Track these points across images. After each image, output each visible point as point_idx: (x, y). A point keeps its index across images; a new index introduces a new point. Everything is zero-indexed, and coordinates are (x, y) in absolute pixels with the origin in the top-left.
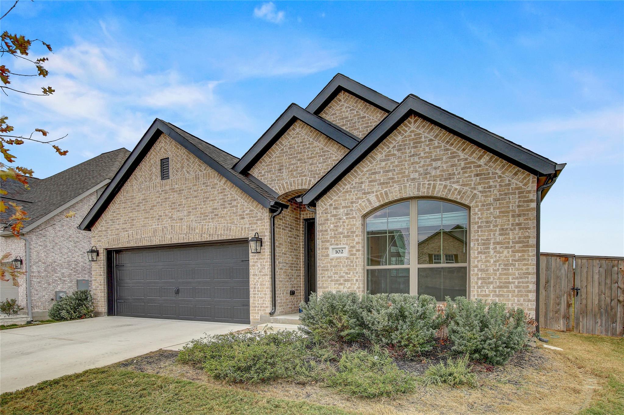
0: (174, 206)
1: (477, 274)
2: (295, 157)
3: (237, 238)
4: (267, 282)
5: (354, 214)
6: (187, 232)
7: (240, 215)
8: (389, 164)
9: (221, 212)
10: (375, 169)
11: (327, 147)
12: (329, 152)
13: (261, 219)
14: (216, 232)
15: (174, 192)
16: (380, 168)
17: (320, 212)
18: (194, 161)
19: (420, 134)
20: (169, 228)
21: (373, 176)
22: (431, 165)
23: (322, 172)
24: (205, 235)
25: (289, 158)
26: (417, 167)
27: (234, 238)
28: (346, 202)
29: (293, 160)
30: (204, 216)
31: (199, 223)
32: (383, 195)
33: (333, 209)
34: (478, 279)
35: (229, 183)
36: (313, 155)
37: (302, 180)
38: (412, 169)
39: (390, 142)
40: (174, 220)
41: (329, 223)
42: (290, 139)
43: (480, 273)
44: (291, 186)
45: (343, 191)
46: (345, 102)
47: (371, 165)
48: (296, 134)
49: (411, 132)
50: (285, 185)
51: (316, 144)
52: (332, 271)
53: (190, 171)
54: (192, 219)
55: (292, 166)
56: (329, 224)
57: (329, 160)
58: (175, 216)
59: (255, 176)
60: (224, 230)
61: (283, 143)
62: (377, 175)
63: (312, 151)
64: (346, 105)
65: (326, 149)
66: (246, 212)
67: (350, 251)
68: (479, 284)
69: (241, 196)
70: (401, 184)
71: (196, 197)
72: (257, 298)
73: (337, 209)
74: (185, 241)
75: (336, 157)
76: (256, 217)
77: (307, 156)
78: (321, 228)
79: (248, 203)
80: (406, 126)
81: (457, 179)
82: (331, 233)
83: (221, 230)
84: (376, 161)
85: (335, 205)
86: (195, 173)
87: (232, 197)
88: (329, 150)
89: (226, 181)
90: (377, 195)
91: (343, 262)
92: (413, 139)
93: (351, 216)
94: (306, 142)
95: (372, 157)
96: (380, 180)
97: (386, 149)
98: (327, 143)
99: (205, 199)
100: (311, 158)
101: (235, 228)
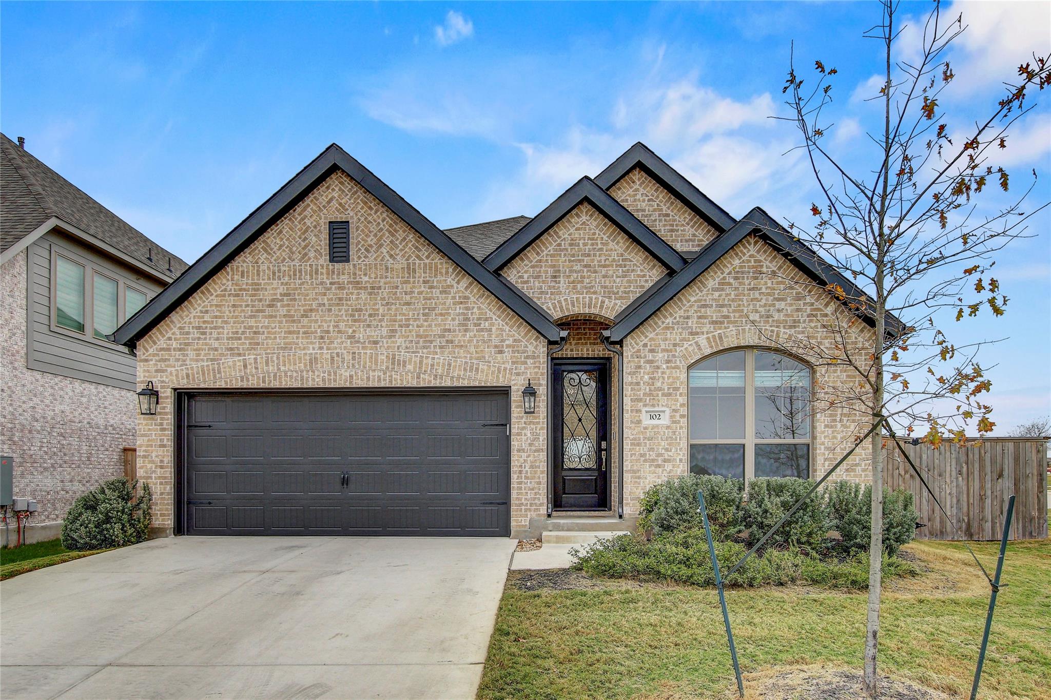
0: (360, 315)
1: (824, 454)
2: (579, 261)
3: (489, 385)
4: (541, 462)
5: (678, 362)
6: (387, 368)
7: (496, 346)
8: (723, 297)
9: (459, 337)
10: (705, 300)
11: (629, 254)
12: (631, 261)
13: (534, 357)
14: (448, 373)
15: (360, 288)
16: (712, 299)
17: (630, 354)
18: (405, 239)
19: (760, 261)
20: (348, 357)
21: (703, 310)
22: (774, 305)
23: (622, 291)
24: (426, 377)
25: (570, 261)
26: (758, 306)
27: (483, 385)
28: (667, 342)
29: (577, 265)
30: (425, 342)
31: (413, 352)
32: (716, 339)
33: (649, 352)
34: (825, 460)
35: (476, 288)
36: (607, 263)
37: (591, 299)
38: (751, 307)
39: (725, 266)
40: (358, 342)
41: (642, 372)
42: (572, 230)
43: (827, 453)
44: (574, 306)
45: (663, 326)
46: (640, 185)
47: (700, 294)
48: (582, 225)
49: (750, 256)
50: (564, 304)
51: (612, 245)
52: (646, 446)
53: (397, 255)
54: (398, 344)
55: (575, 275)
56: (642, 375)
57: (632, 274)
58: (361, 335)
59: (512, 281)
60: (465, 370)
61: (561, 233)
62: (708, 309)
63: (605, 256)
64: (642, 191)
65: (626, 255)
66: (507, 342)
67: (671, 417)
68: (826, 467)
69: (498, 313)
70: (738, 326)
71: (408, 304)
72: (525, 489)
73: (654, 352)
74: (382, 384)
75: (642, 271)
76: (525, 353)
77: (598, 261)
78: (630, 379)
79: (512, 327)
80: (745, 247)
81: (803, 328)
82: (645, 389)
83: (460, 370)
84: (706, 289)
85: (651, 346)
86: (407, 260)
87: (481, 314)
88: (632, 259)
89: (471, 284)
90: (708, 338)
91: (662, 433)
92: (753, 267)
93: (673, 365)
94: (597, 240)
95: (702, 283)
96: (712, 317)
97: (719, 273)
98: (628, 248)
99: (427, 311)
100: (604, 266)
101: (485, 367)
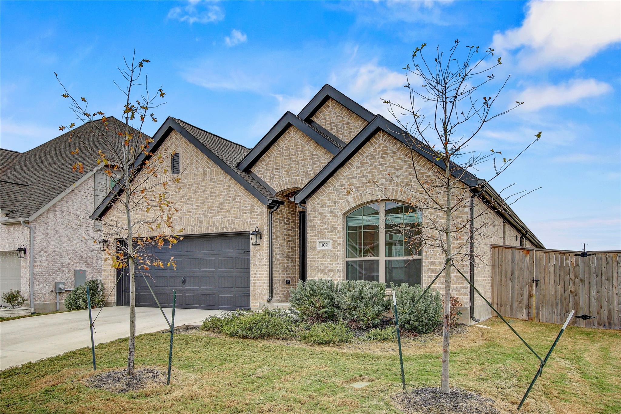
0: (184, 199)
1: (428, 266)
2: (290, 158)
3: (240, 231)
4: (265, 271)
5: (337, 212)
6: (195, 224)
7: (243, 210)
8: (363, 171)
9: (226, 207)
10: (352, 174)
11: (316, 151)
12: (318, 155)
13: (261, 215)
14: (221, 225)
15: (184, 186)
16: (357, 173)
17: (310, 209)
18: (202, 158)
19: (386, 147)
20: (179, 220)
21: (351, 180)
22: (395, 173)
23: (312, 173)
24: (212, 228)
25: (285, 159)
26: (384, 175)
27: (237, 231)
28: (330, 201)
29: (289, 161)
30: (211, 210)
31: (206, 216)
32: (358, 197)
33: (320, 208)
34: (429, 269)
35: (233, 181)
36: (305, 158)
37: (296, 179)
38: (380, 176)
39: (364, 152)
40: (183, 212)
41: (317, 220)
42: (286, 142)
44: (287, 184)
45: (328, 192)
47: (349, 171)
48: (291, 138)
49: (380, 144)
50: (281, 183)
51: (307, 147)
52: (319, 262)
53: (199, 167)
54: (200, 212)
55: (288, 166)
56: (316, 221)
57: (318, 163)
58: (184, 209)
59: (256, 174)
60: (229, 223)
61: (280, 144)
62: (354, 179)
63: (304, 154)
65: (315, 152)
66: (248, 208)
67: (333, 245)
68: (429, 274)
69: (244, 192)
70: (372, 188)
71: (204, 191)
72: (257, 286)
73: (323, 208)
74: (193, 233)
75: (323, 160)
76: (257, 213)
77: (300, 158)
78: (310, 224)
79: (250, 199)
80: (377, 139)
81: (413, 186)
82: (318, 229)
83: (226, 224)
84: (353, 168)
85: (321, 204)
86: (203, 169)
87: (236, 193)
88: (318, 154)
89: (231, 179)
90: (354, 197)
91: (328, 254)
92: (382, 151)
93: (334, 214)
94: (299, 145)
95: (350, 164)
96: (356, 184)
97: (361, 157)
98: (316, 147)
99: (212, 194)
100: (303, 160)
101: (238, 222)
